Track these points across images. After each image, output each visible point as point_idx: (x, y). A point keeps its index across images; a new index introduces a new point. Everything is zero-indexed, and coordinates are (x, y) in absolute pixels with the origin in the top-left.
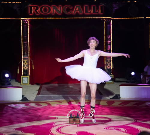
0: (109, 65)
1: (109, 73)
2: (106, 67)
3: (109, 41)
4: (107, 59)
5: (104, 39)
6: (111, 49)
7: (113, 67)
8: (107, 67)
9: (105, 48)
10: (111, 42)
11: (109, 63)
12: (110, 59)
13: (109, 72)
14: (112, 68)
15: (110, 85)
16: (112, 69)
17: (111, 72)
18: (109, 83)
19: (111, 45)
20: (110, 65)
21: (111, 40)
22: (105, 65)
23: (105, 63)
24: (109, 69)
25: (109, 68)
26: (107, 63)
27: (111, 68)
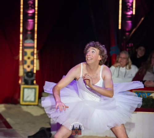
0: (29, 62)
1: (30, 82)
2: (24, 69)
3: (31, 10)
4: (26, 50)
5: (20, 5)
6: (36, 29)
7: (38, 69)
8: (26, 66)
9: (21, 25)
10: (35, 11)
11: (29, 58)
12: (32, 50)
13: (30, 80)
14: (37, 71)
15: (29, 107)
16: (35, 72)
17: (34, 78)
18: (27, 103)
19: (36, 19)
20: (32, 62)
21: (36, 9)
22: (21, 63)
23: (21, 59)
24: (28, 72)
25: (28, 70)
26: (26, 58)
27: (33, 69)
